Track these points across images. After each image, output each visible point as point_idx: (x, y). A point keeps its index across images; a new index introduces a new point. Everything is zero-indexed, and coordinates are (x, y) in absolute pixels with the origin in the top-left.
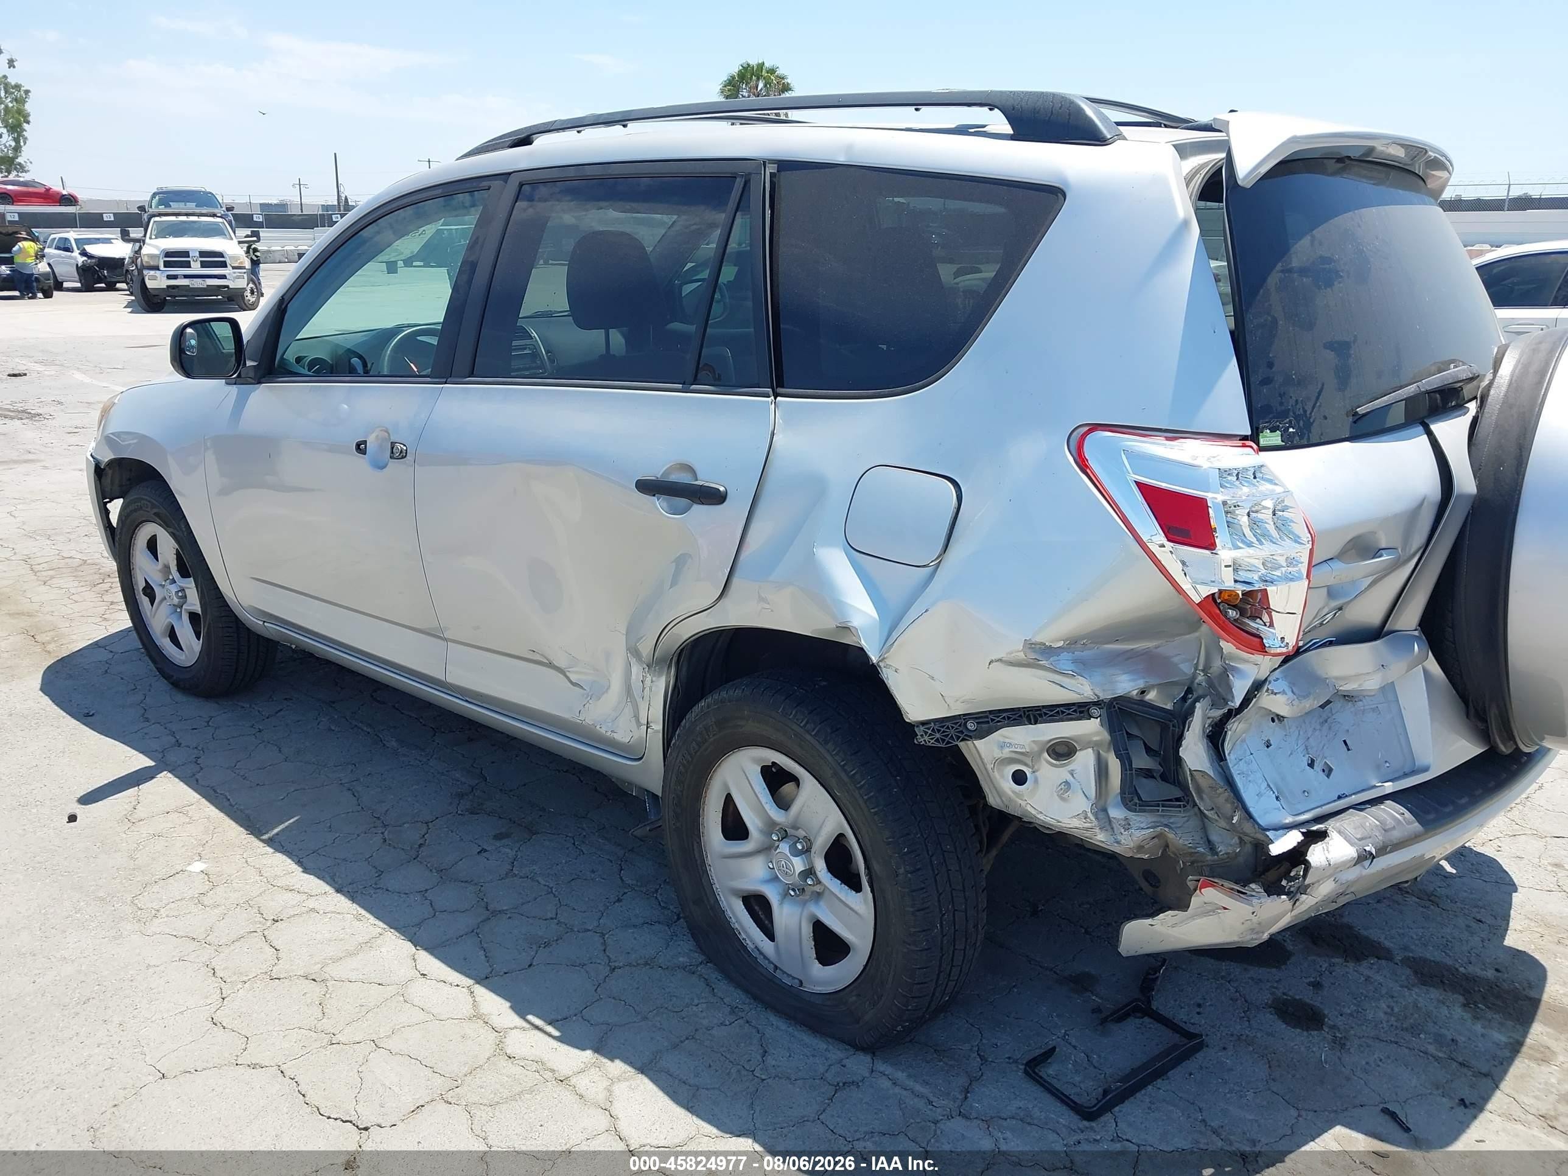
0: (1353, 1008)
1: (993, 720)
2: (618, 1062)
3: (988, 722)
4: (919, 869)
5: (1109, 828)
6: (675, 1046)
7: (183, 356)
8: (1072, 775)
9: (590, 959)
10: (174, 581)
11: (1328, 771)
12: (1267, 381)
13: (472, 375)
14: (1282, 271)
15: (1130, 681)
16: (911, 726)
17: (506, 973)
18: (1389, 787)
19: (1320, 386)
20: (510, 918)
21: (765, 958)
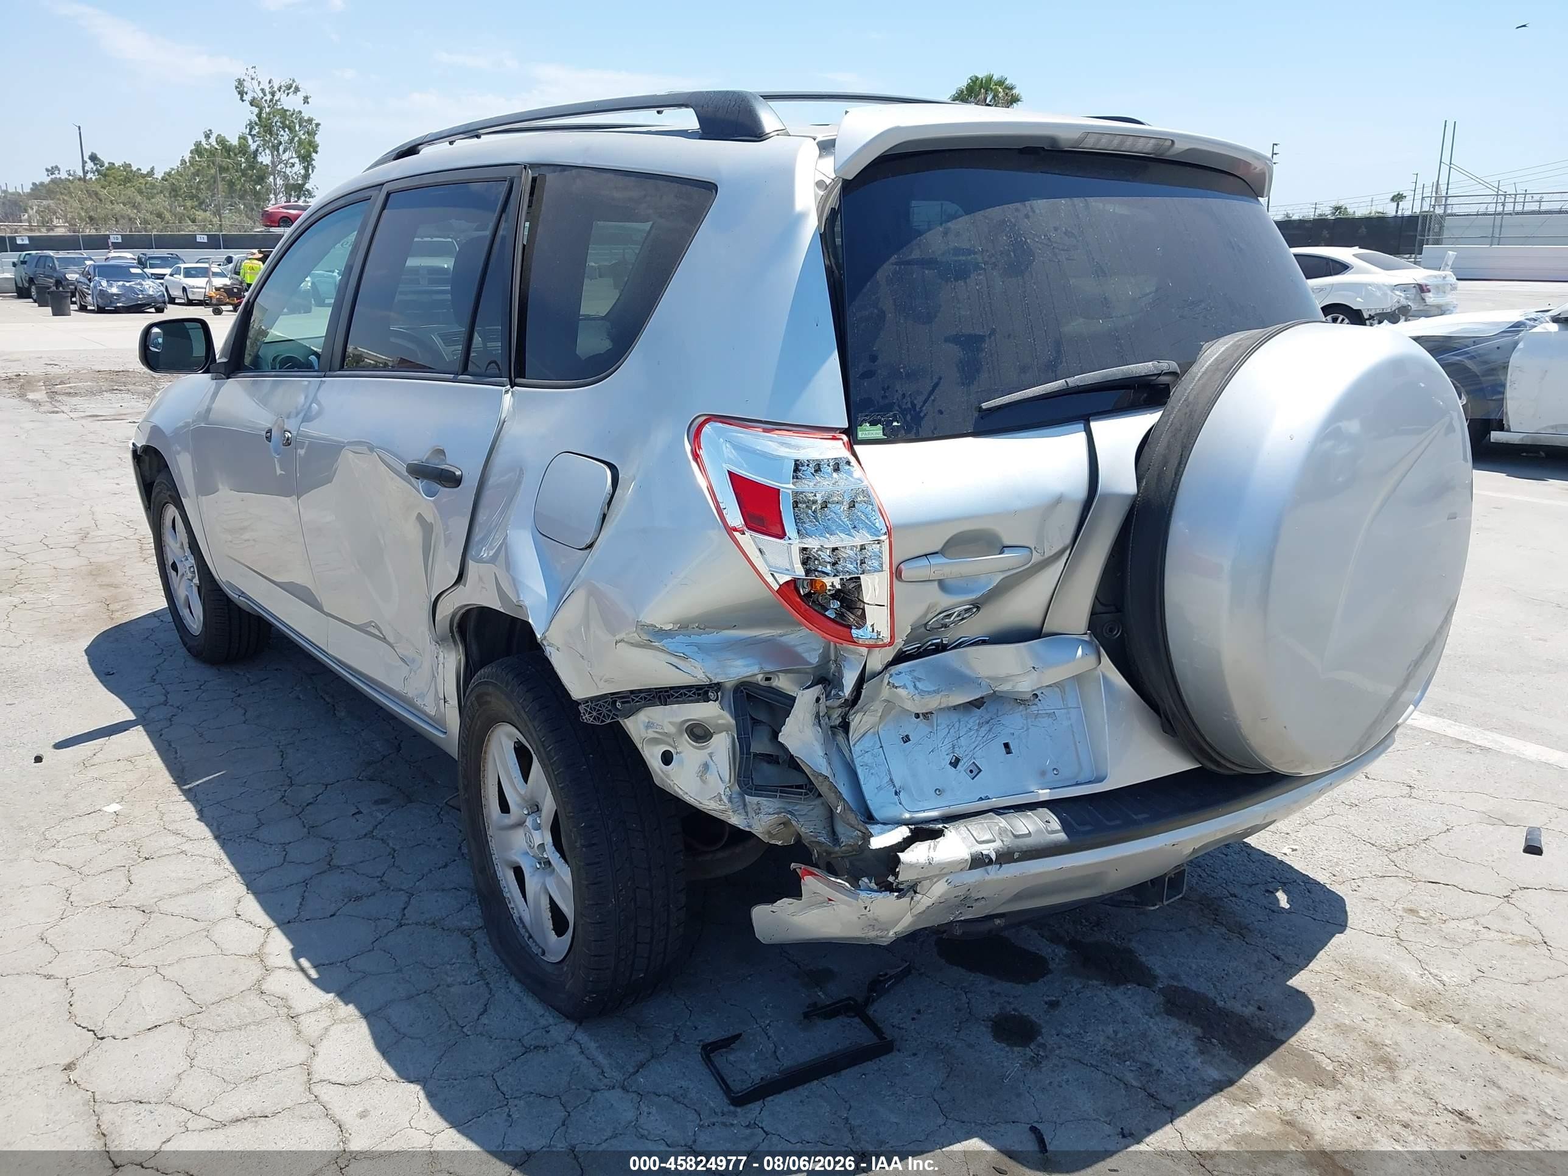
0: (1076, 1029)
1: (634, 700)
3: (631, 702)
4: (594, 844)
5: (742, 811)
6: (410, 998)
7: (148, 351)
8: (711, 757)
9: (387, 915)
10: (187, 558)
11: (975, 771)
12: (869, 374)
13: (342, 368)
14: (896, 264)
15: (745, 666)
16: (577, 703)
17: (307, 920)
18: (1045, 794)
19: (935, 380)
20: (342, 873)
21: (524, 926)
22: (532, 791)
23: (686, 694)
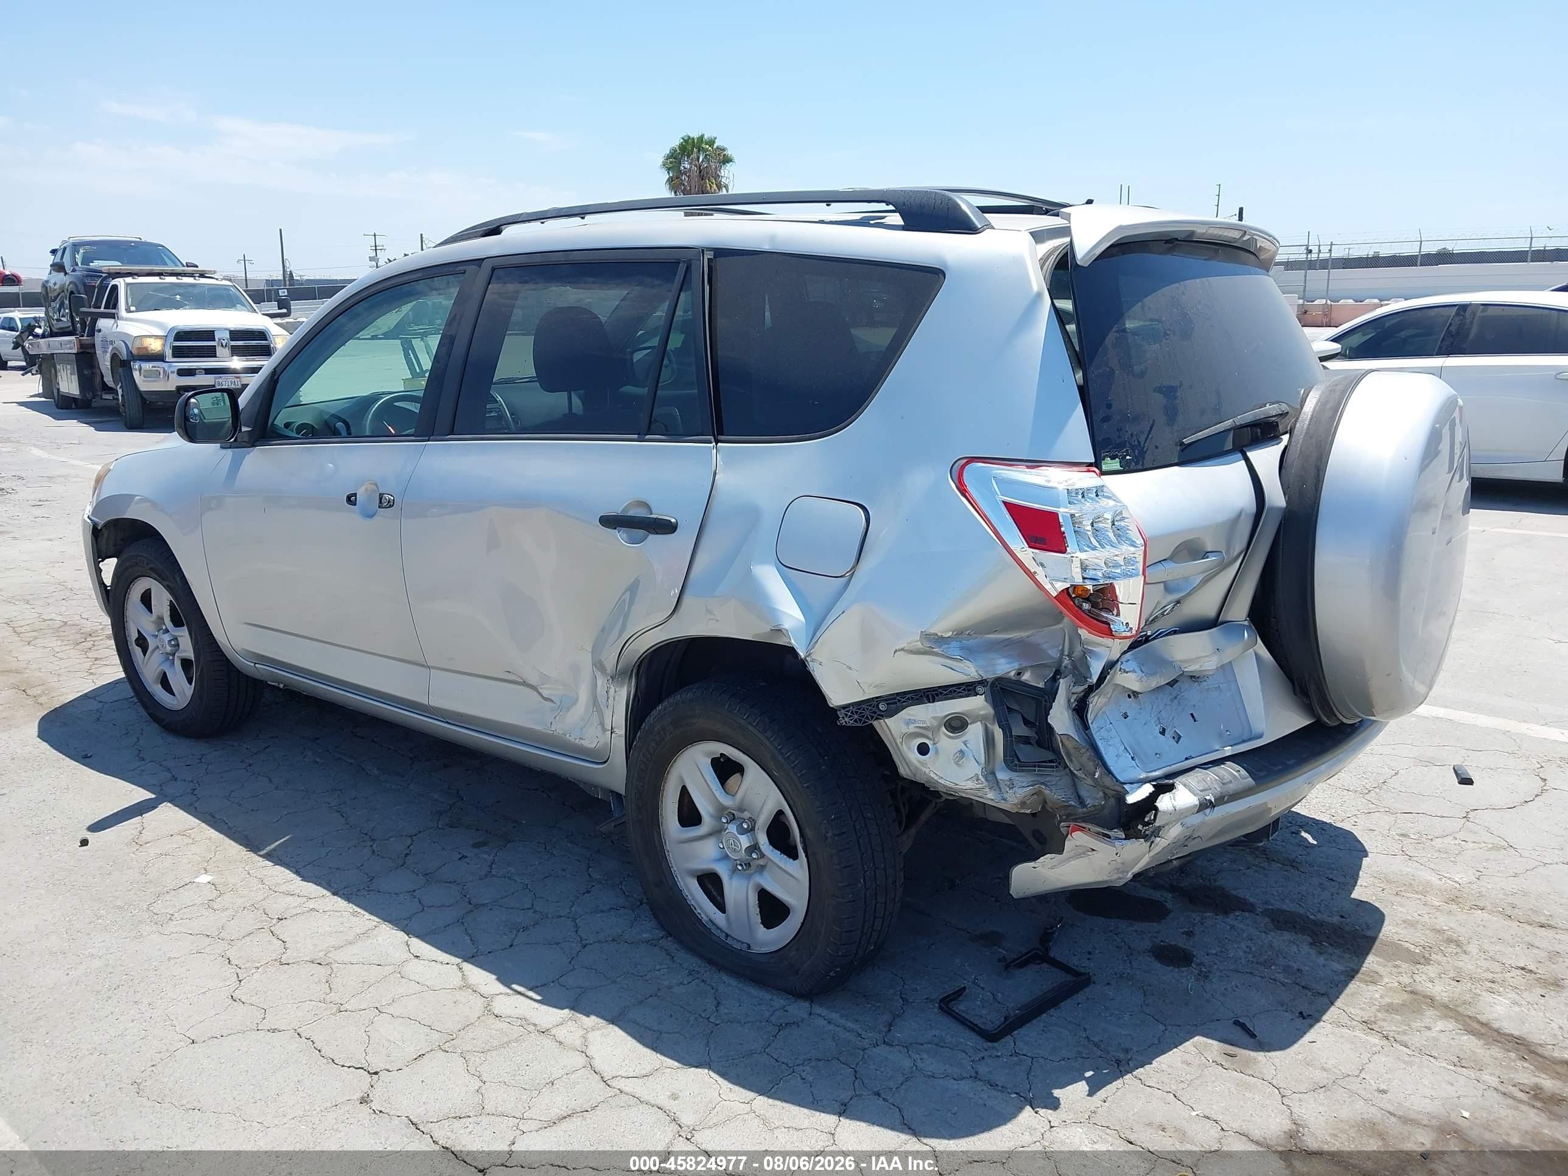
1: (899, 701)
2: (593, 1018)
3: (896, 703)
4: (844, 833)
5: (996, 787)
6: (641, 1002)
7: (187, 423)
8: (965, 744)
9: (564, 938)
10: (167, 631)
11: (1177, 738)
12: (1106, 419)
13: (452, 433)
14: (1117, 332)
15: (1007, 663)
16: (834, 710)
17: (490, 952)
18: (1228, 751)
19: (1151, 422)
20: (491, 909)
21: (718, 928)
22: (744, 798)
23: (955, 691)
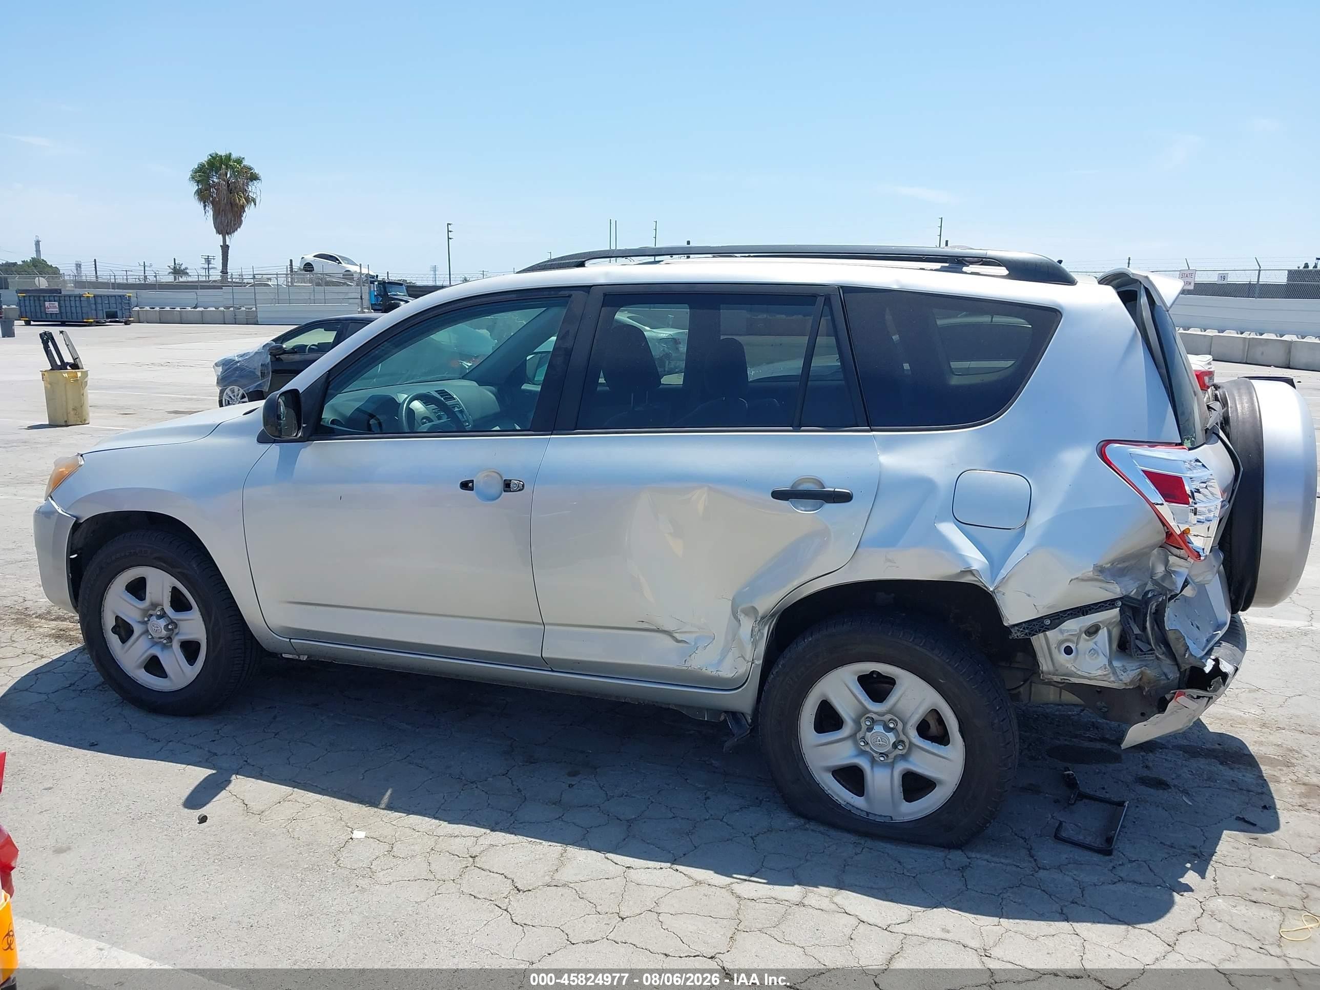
0: (1174, 775)
2: (821, 887)
5: (1114, 672)
6: (843, 871)
8: (1096, 645)
9: (731, 835)
10: (163, 615)
13: (576, 428)
16: (1008, 630)
20: (644, 822)
21: (858, 809)
22: (895, 704)
23: (1103, 606)
